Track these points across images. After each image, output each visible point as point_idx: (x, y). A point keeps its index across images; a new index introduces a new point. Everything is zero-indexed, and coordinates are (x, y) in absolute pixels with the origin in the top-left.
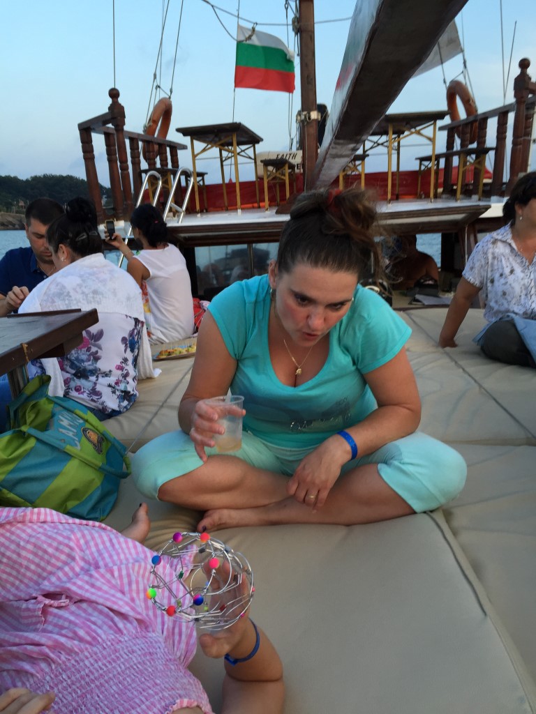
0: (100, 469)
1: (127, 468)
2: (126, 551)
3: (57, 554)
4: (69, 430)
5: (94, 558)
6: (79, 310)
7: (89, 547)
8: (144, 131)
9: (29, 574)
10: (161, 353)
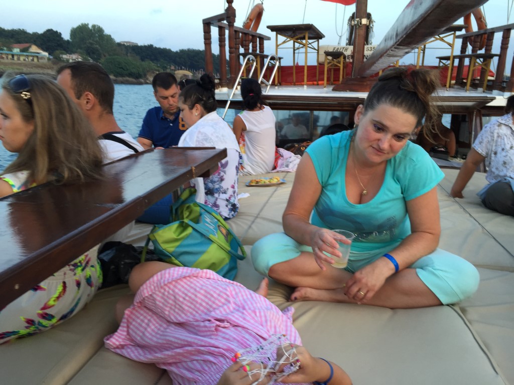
0: (229, 253)
1: (243, 254)
2: (260, 302)
3: (219, 298)
4: (210, 225)
5: (241, 304)
6: (214, 148)
7: (238, 297)
8: (243, 26)
9: (202, 308)
10: (251, 182)
